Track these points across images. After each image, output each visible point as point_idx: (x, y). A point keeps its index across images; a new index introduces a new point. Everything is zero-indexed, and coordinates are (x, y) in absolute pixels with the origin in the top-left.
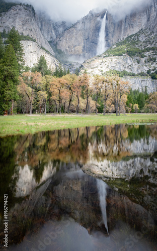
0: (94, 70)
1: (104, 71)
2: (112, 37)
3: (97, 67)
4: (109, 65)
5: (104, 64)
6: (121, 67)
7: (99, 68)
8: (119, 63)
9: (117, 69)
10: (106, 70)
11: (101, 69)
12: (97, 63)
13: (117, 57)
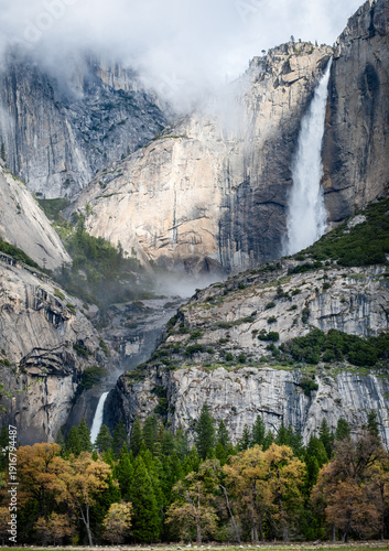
0: (234, 332)
1: (283, 337)
2: (363, 173)
3: (250, 320)
4: (314, 308)
5: (288, 305)
6: (374, 318)
7: (260, 324)
8: (362, 298)
9: (351, 329)
10: (294, 334)
11: (269, 329)
12: (255, 299)
13: (357, 270)
